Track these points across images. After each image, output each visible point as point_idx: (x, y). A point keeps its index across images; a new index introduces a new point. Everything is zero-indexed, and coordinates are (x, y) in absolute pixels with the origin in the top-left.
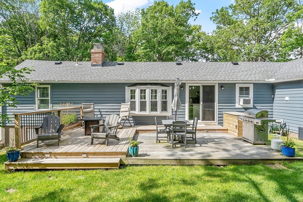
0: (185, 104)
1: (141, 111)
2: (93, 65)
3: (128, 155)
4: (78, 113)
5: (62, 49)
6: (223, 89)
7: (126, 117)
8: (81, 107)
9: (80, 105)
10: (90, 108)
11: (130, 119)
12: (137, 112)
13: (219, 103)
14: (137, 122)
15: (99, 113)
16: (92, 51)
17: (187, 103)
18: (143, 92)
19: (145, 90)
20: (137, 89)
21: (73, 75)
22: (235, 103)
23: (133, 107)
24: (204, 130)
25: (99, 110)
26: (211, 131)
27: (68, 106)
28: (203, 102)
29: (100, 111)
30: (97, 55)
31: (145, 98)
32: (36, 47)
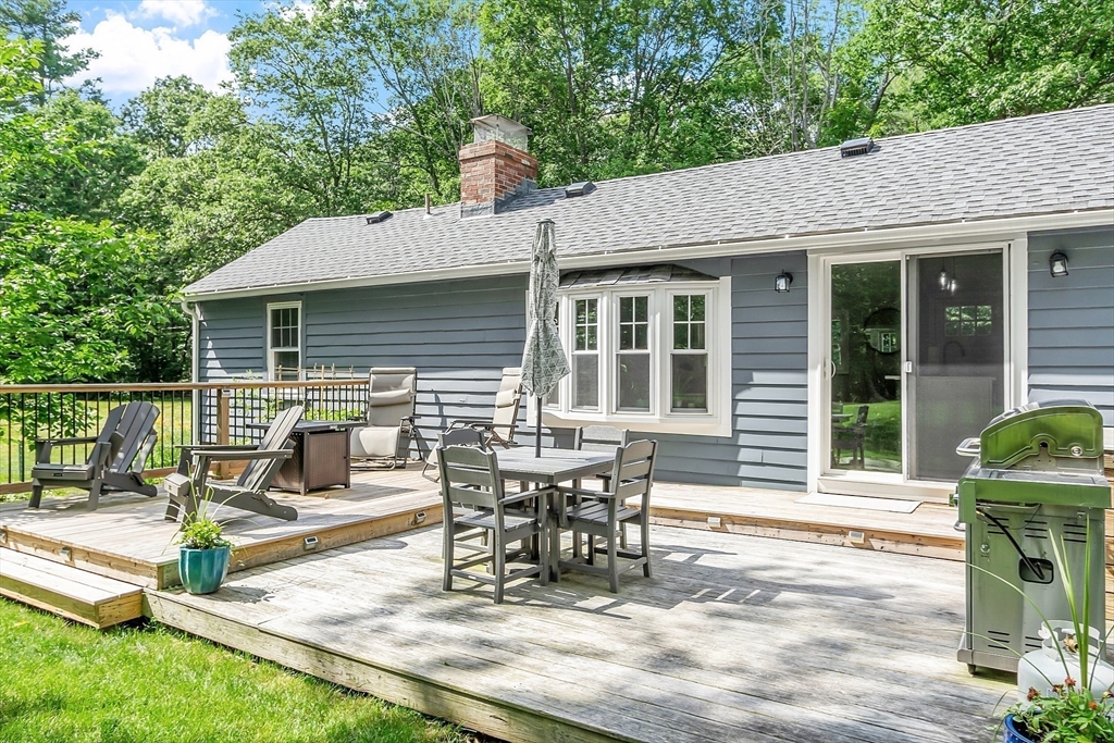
0: (804, 370)
6: (1058, 268)
10: (398, 385)
13: (1032, 369)
15: (435, 410)
16: (465, 151)
17: (815, 368)
19: (593, 304)
20: (564, 299)
24: (842, 531)
25: (437, 398)
26: (888, 545)
28: (923, 359)
29: (438, 403)
30: (479, 167)
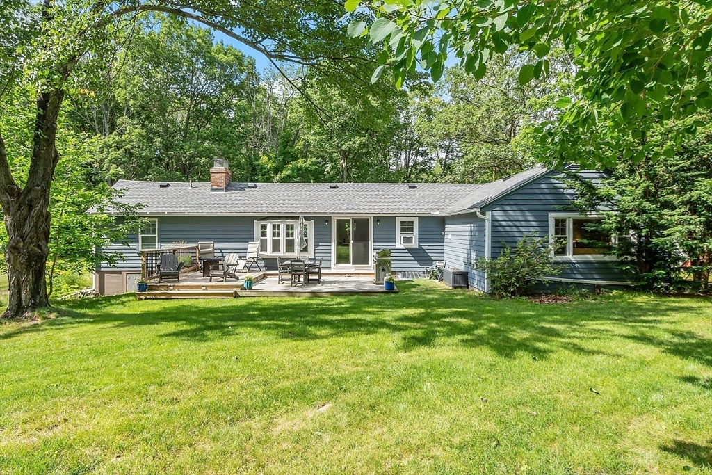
0: (331, 242)
1: (274, 251)
2: (212, 190)
3: (242, 288)
4: (194, 255)
5: (158, 141)
6: (379, 224)
7: (253, 258)
8: (197, 247)
9: (197, 245)
10: (208, 247)
11: (259, 262)
12: (269, 253)
13: (375, 242)
14: (269, 266)
16: (212, 170)
18: (276, 227)
19: (278, 225)
20: (269, 224)
21: (187, 205)
22: (395, 242)
23: (263, 246)
27: (181, 246)
28: (355, 240)
29: (221, 252)
30: (218, 176)
31: (278, 236)
32: (111, 139)
